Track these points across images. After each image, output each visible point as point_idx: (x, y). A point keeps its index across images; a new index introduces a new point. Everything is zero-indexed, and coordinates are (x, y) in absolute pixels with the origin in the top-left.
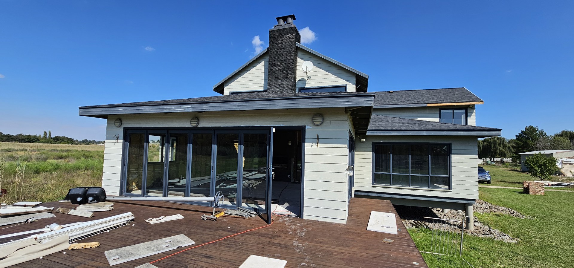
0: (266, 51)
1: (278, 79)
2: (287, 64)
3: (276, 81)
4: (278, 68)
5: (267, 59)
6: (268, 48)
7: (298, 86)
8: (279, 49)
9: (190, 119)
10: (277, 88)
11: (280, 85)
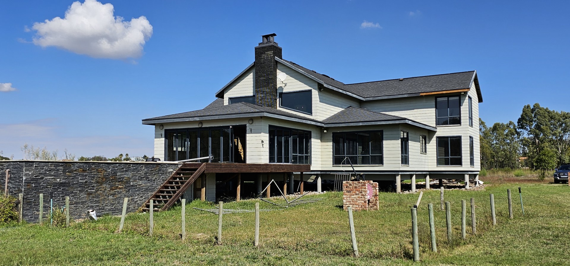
0: (253, 64)
1: (263, 87)
2: (268, 75)
3: (261, 89)
4: (262, 78)
5: (254, 70)
6: (254, 62)
7: (278, 91)
8: (262, 63)
9: (198, 123)
10: (261, 94)
11: (264, 92)
